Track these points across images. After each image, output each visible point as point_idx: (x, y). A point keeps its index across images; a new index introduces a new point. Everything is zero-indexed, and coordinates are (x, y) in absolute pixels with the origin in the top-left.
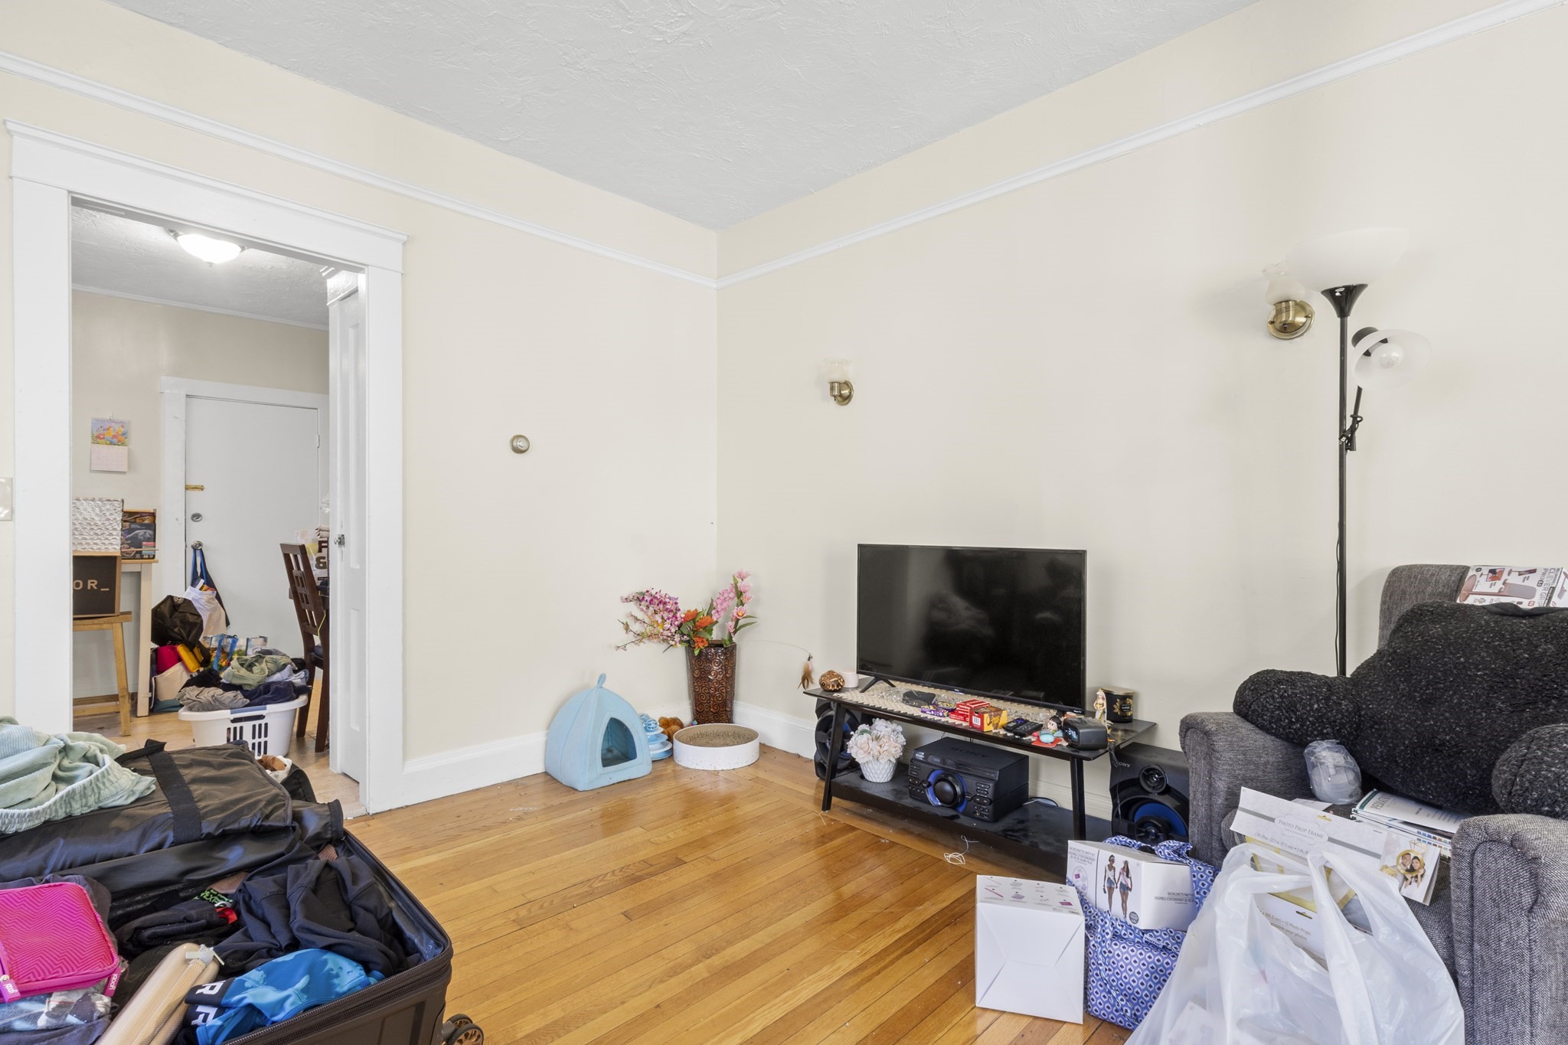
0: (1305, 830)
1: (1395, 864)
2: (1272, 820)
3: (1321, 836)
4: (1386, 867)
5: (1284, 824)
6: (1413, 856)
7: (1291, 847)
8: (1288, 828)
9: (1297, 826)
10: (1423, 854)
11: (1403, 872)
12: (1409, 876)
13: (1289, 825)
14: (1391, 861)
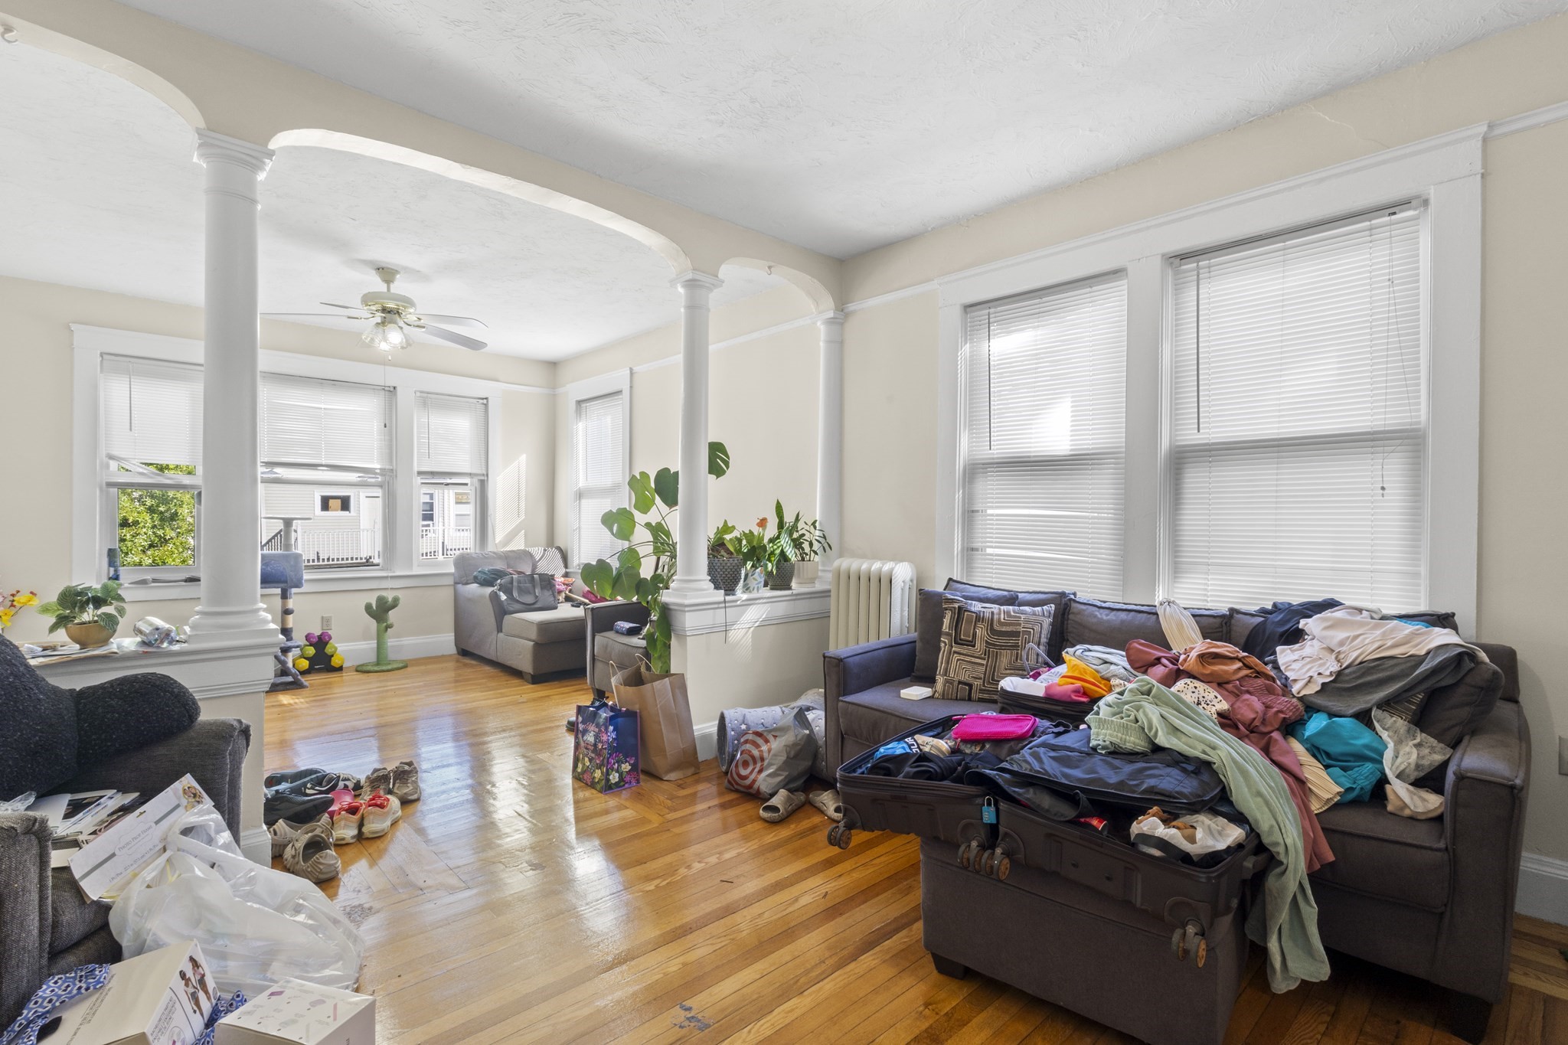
0: (139, 835)
1: (187, 801)
2: (113, 855)
3: (150, 828)
4: (186, 807)
5: (124, 847)
6: (186, 788)
7: (143, 856)
8: (128, 847)
9: (133, 839)
10: (189, 783)
11: (193, 800)
12: (197, 799)
13: (128, 844)
14: (184, 802)
